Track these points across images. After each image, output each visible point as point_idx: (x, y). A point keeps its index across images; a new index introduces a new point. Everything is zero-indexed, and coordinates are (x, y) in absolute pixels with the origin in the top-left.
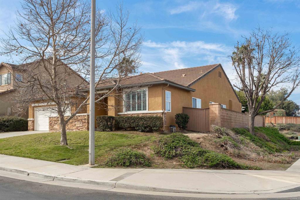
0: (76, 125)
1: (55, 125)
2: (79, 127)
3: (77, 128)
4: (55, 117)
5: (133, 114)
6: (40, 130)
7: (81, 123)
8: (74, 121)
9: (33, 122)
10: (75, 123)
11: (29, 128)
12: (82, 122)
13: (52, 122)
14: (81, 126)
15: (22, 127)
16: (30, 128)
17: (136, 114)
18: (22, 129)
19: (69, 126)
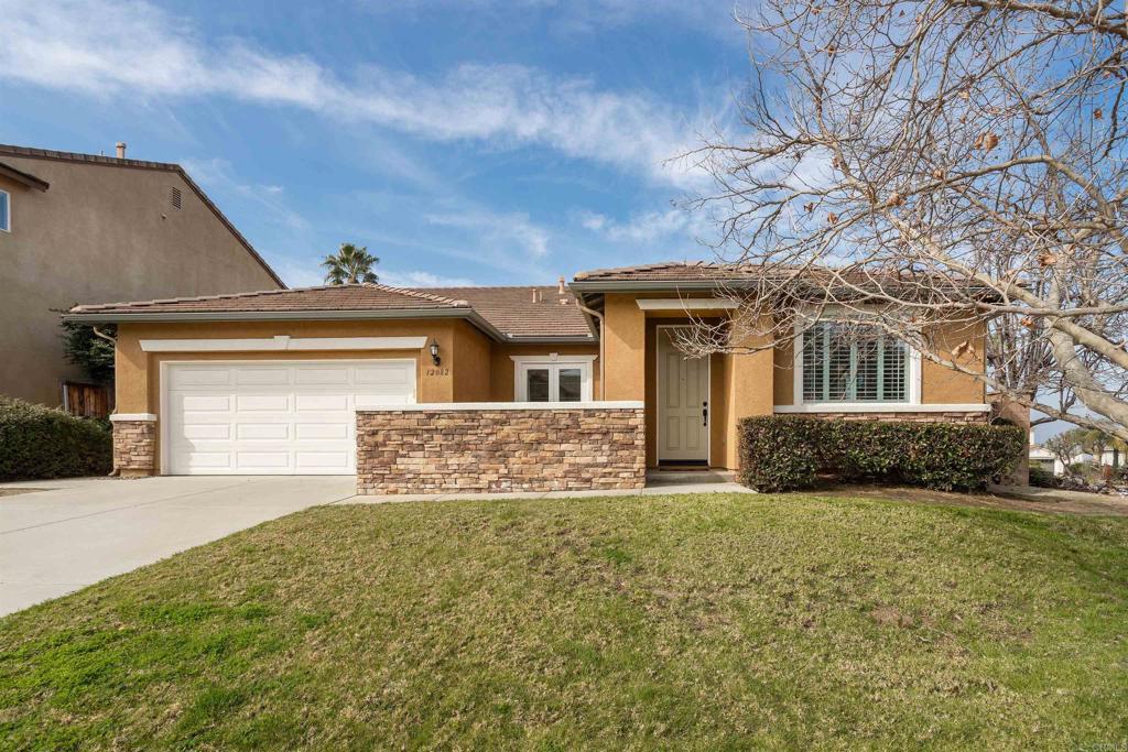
0: (568, 459)
1: (404, 456)
2: (588, 465)
3: (576, 472)
4: (404, 412)
5: (846, 414)
6: (194, 471)
7: (605, 447)
8: (552, 436)
9: (153, 430)
10: (557, 447)
11: (117, 462)
12: (612, 443)
13: (380, 438)
14: (605, 465)
15: (58, 454)
16: (129, 462)
17: (863, 414)
18: (56, 466)
19: (512, 460)
